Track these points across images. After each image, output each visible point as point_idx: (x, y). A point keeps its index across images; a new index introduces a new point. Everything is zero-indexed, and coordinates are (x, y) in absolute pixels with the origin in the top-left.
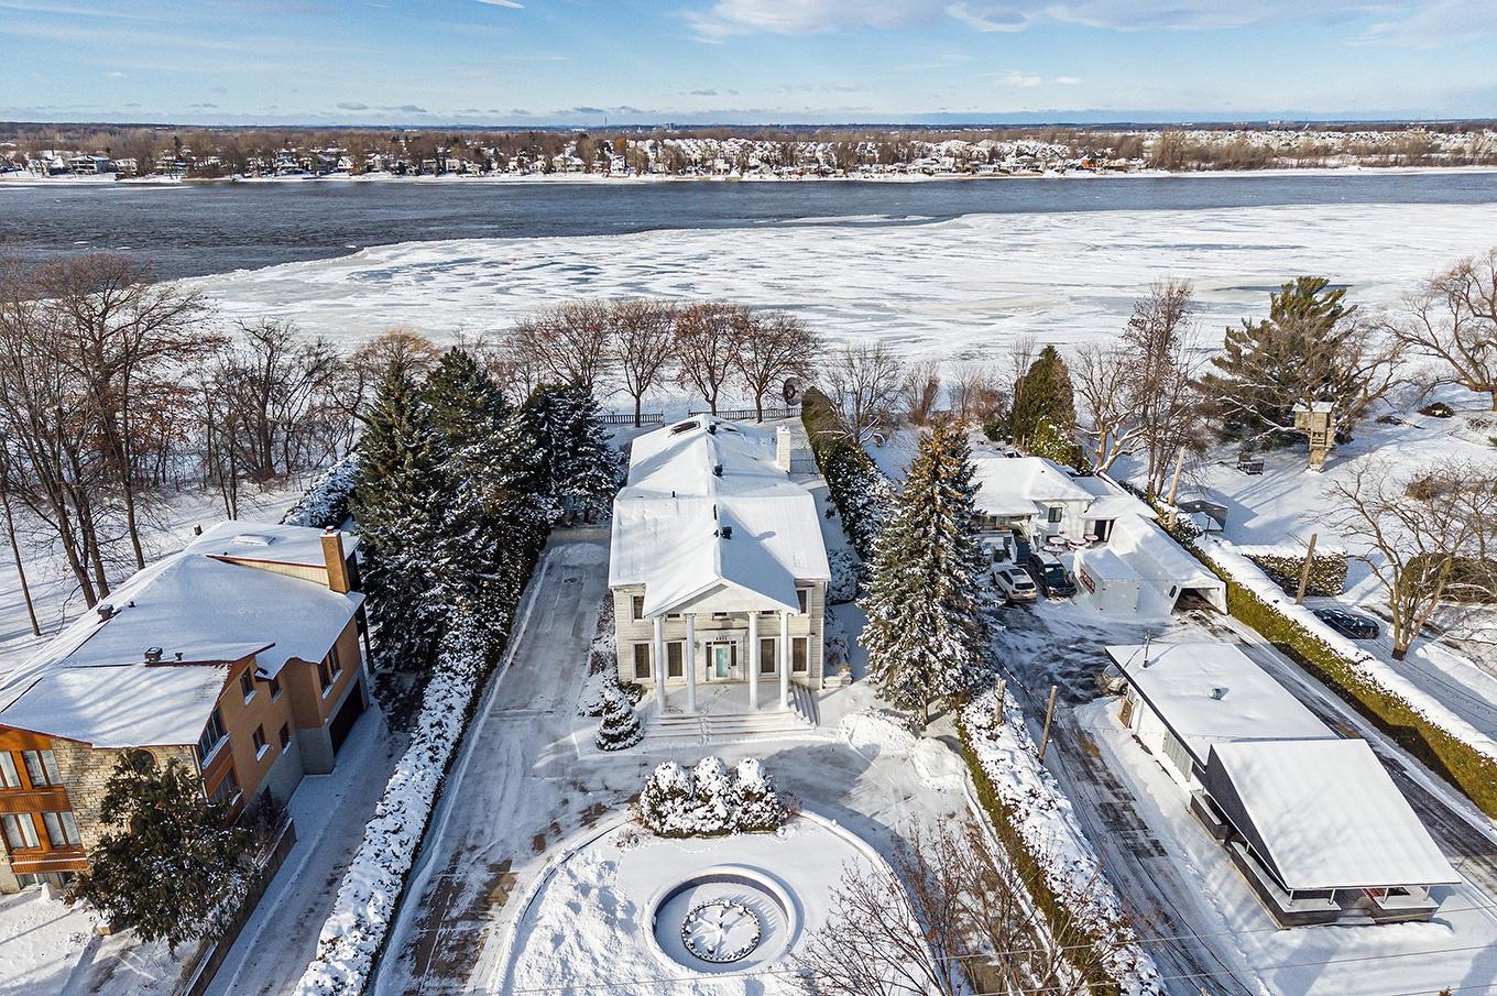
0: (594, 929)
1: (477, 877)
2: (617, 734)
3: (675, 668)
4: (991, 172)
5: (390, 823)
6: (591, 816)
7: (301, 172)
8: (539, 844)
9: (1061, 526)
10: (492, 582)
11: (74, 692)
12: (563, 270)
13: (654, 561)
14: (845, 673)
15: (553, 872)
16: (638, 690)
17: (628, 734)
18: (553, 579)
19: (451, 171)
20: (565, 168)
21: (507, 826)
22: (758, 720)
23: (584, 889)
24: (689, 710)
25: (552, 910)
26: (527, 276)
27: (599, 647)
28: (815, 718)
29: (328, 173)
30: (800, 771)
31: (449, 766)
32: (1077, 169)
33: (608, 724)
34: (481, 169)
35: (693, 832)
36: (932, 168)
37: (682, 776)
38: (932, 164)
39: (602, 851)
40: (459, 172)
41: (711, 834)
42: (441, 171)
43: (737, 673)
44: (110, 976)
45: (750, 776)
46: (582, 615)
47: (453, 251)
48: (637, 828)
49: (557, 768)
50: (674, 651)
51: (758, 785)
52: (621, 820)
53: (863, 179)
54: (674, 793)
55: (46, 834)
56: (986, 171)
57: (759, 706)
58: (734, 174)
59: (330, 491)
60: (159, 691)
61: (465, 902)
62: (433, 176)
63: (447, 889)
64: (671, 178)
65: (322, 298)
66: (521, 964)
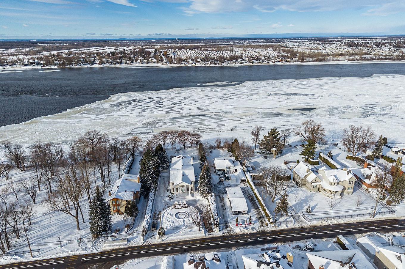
0: (170, 216)
1: (158, 213)
2: (171, 199)
3: (177, 191)
4: (257, 63)
5: (149, 207)
6: (168, 207)
7: (86, 64)
8: (163, 210)
9: (230, 170)
10: (155, 180)
11: (120, 195)
12: (155, 103)
13: (175, 178)
14: (197, 191)
15: (165, 212)
16: (173, 194)
17: (172, 198)
18: (161, 178)
19: (123, 63)
20: (152, 62)
21: (160, 208)
22: (187, 197)
23: (168, 213)
24: (179, 196)
25: (165, 215)
26: (148, 105)
27: (168, 188)
28: (193, 196)
29: (93, 64)
30: (191, 202)
31: (153, 202)
32: (278, 62)
33: (170, 197)
34: (131, 63)
35: (179, 208)
36: (243, 62)
37: (178, 203)
38: (243, 61)
39: (170, 210)
40: (125, 63)
41: (181, 208)
42: (121, 63)
43: (185, 191)
44: (126, 221)
45: (185, 202)
46: (165, 184)
47: (130, 97)
48: (173, 208)
49: (164, 202)
50: (177, 189)
51: (185, 203)
52: (172, 207)
53: (225, 65)
54: (177, 204)
55: (117, 208)
56: (256, 63)
57: (187, 195)
58: (194, 64)
59: (128, 165)
60: (128, 195)
61: (157, 214)
62: (119, 65)
63: (155, 214)
64: (178, 65)
65: (106, 113)
66: (163, 219)
